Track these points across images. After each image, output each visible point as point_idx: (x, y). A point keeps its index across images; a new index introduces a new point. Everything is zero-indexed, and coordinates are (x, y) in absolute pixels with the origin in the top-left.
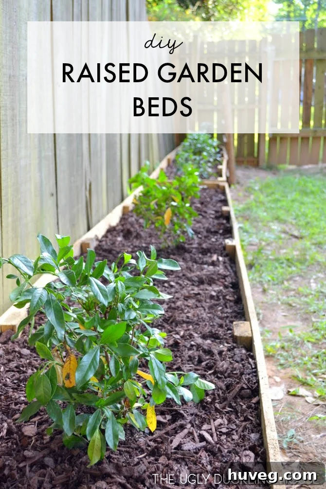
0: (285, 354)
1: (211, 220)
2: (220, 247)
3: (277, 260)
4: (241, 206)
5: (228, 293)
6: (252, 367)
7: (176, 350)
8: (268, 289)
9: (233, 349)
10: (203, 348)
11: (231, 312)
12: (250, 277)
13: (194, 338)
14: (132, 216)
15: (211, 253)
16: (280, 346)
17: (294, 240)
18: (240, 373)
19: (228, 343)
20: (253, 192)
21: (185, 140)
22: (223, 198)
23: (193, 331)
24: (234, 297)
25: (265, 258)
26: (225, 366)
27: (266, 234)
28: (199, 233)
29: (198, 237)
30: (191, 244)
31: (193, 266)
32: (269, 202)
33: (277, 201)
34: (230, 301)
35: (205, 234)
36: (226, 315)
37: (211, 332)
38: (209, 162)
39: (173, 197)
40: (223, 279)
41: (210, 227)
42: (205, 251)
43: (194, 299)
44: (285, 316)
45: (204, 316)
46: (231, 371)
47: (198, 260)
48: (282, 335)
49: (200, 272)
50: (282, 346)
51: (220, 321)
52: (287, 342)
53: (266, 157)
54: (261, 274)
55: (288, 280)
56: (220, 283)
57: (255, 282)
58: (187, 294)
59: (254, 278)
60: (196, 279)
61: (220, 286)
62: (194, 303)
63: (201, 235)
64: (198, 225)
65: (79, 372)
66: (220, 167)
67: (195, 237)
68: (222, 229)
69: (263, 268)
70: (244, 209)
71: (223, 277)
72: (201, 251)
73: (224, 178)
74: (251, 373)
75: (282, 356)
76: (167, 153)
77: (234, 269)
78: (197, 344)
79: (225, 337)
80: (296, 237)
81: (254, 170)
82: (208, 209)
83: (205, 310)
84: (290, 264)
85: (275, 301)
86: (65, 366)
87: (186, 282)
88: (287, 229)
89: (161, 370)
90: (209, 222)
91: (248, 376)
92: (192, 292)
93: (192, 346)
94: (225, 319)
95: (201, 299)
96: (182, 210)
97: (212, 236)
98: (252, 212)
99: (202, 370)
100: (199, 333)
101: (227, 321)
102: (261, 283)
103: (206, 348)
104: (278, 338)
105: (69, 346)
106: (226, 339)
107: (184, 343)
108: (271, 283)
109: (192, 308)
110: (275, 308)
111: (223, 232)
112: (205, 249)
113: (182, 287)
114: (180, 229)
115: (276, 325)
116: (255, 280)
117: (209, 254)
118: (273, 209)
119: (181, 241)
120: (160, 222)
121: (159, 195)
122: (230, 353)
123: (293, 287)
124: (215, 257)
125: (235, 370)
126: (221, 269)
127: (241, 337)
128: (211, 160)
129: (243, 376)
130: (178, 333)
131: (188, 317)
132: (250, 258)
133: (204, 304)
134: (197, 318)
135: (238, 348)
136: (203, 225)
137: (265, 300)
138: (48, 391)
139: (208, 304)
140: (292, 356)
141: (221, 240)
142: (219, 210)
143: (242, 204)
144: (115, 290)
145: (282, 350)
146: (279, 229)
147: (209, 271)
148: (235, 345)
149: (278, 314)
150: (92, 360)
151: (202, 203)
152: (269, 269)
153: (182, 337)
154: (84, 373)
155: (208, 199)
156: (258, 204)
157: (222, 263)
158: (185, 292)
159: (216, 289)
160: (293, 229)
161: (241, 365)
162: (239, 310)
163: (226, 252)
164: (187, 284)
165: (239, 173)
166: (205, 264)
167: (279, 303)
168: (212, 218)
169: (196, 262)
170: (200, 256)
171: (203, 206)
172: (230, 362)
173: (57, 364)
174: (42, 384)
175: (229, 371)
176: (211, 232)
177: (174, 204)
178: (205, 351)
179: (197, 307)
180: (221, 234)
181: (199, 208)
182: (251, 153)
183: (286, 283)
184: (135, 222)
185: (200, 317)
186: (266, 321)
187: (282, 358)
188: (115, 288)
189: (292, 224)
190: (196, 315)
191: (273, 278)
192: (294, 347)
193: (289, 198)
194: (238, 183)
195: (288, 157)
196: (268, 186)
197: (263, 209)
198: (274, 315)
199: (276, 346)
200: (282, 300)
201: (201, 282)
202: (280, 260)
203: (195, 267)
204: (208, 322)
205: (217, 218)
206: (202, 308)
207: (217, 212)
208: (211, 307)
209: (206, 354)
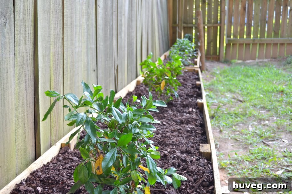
0: (232, 167)
1: (189, 89)
2: (194, 103)
3: (229, 114)
4: (208, 83)
5: (198, 129)
6: (210, 169)
7: (165, 159)
8: (223, 130)
9: (199, 159)
10: (181, 159)
11: (199, 140)
12: (212, 123)
13: (176, 153)
14: (142, 86)
15: (189, 107)
16: (229, 163)
17: (239, 103)
18: (203, 173)
19: (196, 156)
20: (215, 75)
21: (175, 43)
22: (197, 77)
23: (176, 149)
24: (201, 132)
25: (222, 113)
26: (194, 169)
27: (223, 99)
28: (182, 96)
29: (181, 98)
30: (177, 102)
31: (177, 114)
32: (225, 81)
33: (230, 80)
34: (199, 133)
35: (185, 97)
36: (196, 141)
37: (186, 150)
38: (190, 56)
39: (166, 73)
40: (195, 121)
41: (189, 93)
42: (185, 106)
43: (177, 132)
44: (233, 146)
45: (183, 141)
46: (197, 171)
47: (181, 111)
48: (230, 156)
49: (181, 117)
50: (230, 163)
51: (192, 145)
52: (234, 161)
53: (224, 55)
54: (219, 122)
55: (235, 126)
56: (193, 124)
57: (215, 126)
58: (173, 129)
59: (215, 124)
60: (179, 121)
61: (193, 125)
62: (177, 134)
63: (183, 97)
64: (181, 92)
65: (104, 162)
66: (196, 60)
67: (179, 98)
68: (195, 94)
69: (220, 118)
70: (210, 85)
71: (195, 120)
72: (182, 106)
73: (198, 66)
74: (209, 172)
75: (230, 168)
76: (164, 52)
77: (202, 117)
78: (178, 156)
79: (194, 152)
80: (241, 101)
81: (216, 63)
82: (188, 83)
83: (183, 138)
84: (236, 116)
85: (227, 137)
86: (96, 162)
87: (173, 122)
88: (236, 96)
89: (154, 164)
90: (188, 90)
91: (207, 174)
92: (176, 128)
93: (174, 157)
94: (195, 143)
95: (181, 132)
96: (171, 81)
97: (189, 98)
98: (214, 86)
99: (180, 170)
100: (179, 150)
101: (197, 145)
102: (219, 127)
103: (183, 158)
104: (228, 158)
105: (99, 149)
106: (195, 154)
107: (170, 156)
108: (225, 127)
109: (176, 137)
110: (227, 141)
111: (196, 96)
112: (185, 105)
113: (170, 125)
114: (170, 93)
115: (227, 151)
116: (215, 125)
117: (187, 108)
118: (228, 85)
119: (171, 100)
120: (158, 89)
121: (158, 73)
122: (197, 162)
123: (238, 129)
124: (191, 109)
125: (200, 171)
126: (194, 116)
127: (204, 153)
128: (191, 55)
129: (205, 174)
130: (166, 150)
131: (173, 142)
132: (213, 112)
133: (183, 135)
134: (178, 142)
135: (203, 159)
136: (184, 91)
137: (221, 137)
138: (86, 175)
139: (185, 135)
140: (236, 169)
141: (195, 100)
142: (195, 83)
143: (209, 82)
144: (127, 116)
145: (231, 165)
146: (231, 96)
147: (187, 117)
148: (200, 157)
149: (228, 145)
150: (112, 155)
151: (184, 80)
152: (224, 119)
153: (169, 152)
154: (107, 163)
155: (188, 78)
156: (219, 82)
157: (195, 113)
158: (172, 128)
159: (191, 127)
160: (239, 97)
161: (203, 168)
162: (204, 138)
163: (198, 107)
164: (174, 124)
165: (208, 64)
166: (185, 113)
167: (230, 138)
168: (190, 88)
169: (179, 112)
170: (182, 108)
171: (185, 81)
172: (197, 166)
173: (92, 160)
174: (83, 171)
175: (196, 172)
176: (189, 96)
177: (166, 77)
178: (182, 160)
179: (179, 136)
180: (195, 97)
181: (182, 82)
182: (215, 53)
183: (234, 127)
184: (144, 90)
185: (180, 142)
186: (221, 149)
187: (230, 170)
188: (127, 115)
189: (238, 93)
190: (178, 141)
191: (226, 124)
192: (238, 164)
193: (237, 79)
194: (207, 70)
195: (237, 55)
196: (225, 72)
197: (222, 85)
198: (226, 145)
199: (226, 163)
200: (231, 137)
201: (182, 122)
202: (231, 113)
203: (179, 114)
204: (185, 145)
205: (193, 88)
206: (181, 137)
207: (193, 84)
208: (187, 137)
209: (183, 162)
